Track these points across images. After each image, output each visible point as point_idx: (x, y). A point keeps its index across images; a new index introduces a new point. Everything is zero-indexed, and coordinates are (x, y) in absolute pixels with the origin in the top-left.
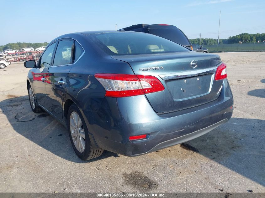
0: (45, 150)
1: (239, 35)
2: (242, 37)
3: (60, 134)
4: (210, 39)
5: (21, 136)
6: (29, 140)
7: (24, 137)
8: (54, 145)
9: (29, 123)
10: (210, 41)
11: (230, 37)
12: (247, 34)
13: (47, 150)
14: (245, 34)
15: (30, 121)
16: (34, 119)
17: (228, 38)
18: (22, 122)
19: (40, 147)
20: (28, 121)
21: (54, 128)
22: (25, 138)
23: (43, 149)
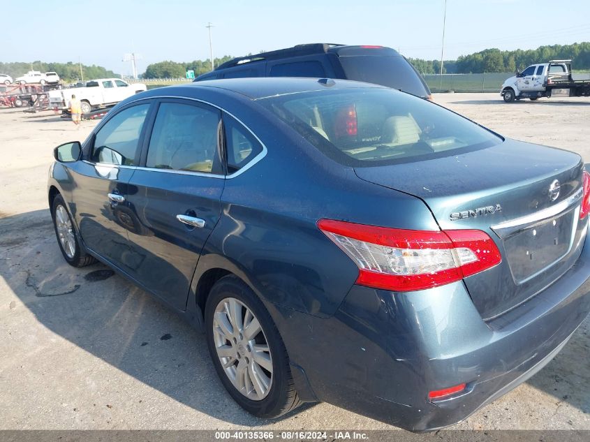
0: (145, 387)
1: (480, 53)
2: (487, 58)
3: (163, 333)
4: (417, 60)
5: (62, 340)
6: (90, 354)
7: (73, 345)
8: (160, 367)
9: (70, 298)
10: (419, 65)
11: (461, 58)
12: (497, 51)
13: (151, 385)
14: (491, 51)
15: (70, 293)
16: (78, 287)
17: (456, 60)
18: (50, 296)
19: (129, 378)
20: (65, 293)
21: (140, 313)
22: (78, 350)
23: (139, 383)
